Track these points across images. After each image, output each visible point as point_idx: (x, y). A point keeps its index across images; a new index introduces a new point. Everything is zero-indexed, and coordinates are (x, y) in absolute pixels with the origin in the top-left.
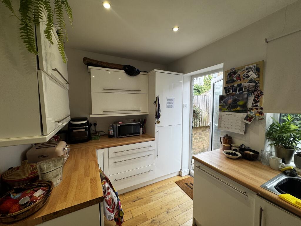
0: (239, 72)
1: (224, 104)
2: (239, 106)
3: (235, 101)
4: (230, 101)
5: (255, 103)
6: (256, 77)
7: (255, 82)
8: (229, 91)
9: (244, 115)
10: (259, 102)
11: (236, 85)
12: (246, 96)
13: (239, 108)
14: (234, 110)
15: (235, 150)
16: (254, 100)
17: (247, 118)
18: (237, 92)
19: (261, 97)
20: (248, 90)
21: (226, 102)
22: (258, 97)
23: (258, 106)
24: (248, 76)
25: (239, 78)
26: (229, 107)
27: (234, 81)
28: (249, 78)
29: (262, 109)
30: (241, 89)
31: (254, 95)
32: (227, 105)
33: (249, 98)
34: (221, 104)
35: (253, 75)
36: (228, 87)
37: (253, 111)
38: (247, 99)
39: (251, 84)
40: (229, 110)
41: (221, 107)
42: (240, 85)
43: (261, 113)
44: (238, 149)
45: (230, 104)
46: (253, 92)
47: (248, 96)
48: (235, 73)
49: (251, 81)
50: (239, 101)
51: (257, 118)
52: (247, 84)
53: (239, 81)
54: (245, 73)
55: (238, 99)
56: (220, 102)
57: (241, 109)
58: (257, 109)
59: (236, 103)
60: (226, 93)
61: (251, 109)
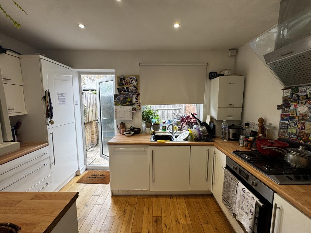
0: (127, 79)
1: (118, 100)
2: (128, 101)
3: (126, 98)
4: (122, 98)
5: (136, 100)
6: (136, 84)
7: (136, 87)
8: (121, 91)
9: (131, 108)
10: (138, 99)
11: (125, 88)
12: (131, 95)
13: (128, 103)
14: (125, 104)
15: (128, 131)
16: (136, 98)
17: (133, 110)
18: (126, 93)
19: (139, 97)
20: (132, 91)
21: (119, 99)
22: (137, 96)
23: (137, 102)
24: (132, 83)
25: (126, 83)
26: (121, 103)
27: (123, 85)
28: (132, 84)
29: (140, 103)
30: (128, 91)
31: (135, 95)
32: (120, 101)
33: (133, 97)
34: (116, 101)
35: (134, 83)
36: (120, 88)
37: (136, 105)
38: (132, 97)
39: (134, 88)
40: (121, 105)
41: (116, 103)
42: (127, 88)
43: (140, 106)
44: (129, 130)
45: (122, 101)
46: (135, 93)
47: (133, 95)
48: (124, 79)
49: (134, 86)
50: (128, 98)
51: (138, 109)
52: (132, 88)
53: (126, 85)
54: (130, 81)
55: (127, 97)
56: (115, 99)
57: (129, 104)
58: (137, 103)
59: (126, 100)
60: (119, 92)
61: (135, 104)
